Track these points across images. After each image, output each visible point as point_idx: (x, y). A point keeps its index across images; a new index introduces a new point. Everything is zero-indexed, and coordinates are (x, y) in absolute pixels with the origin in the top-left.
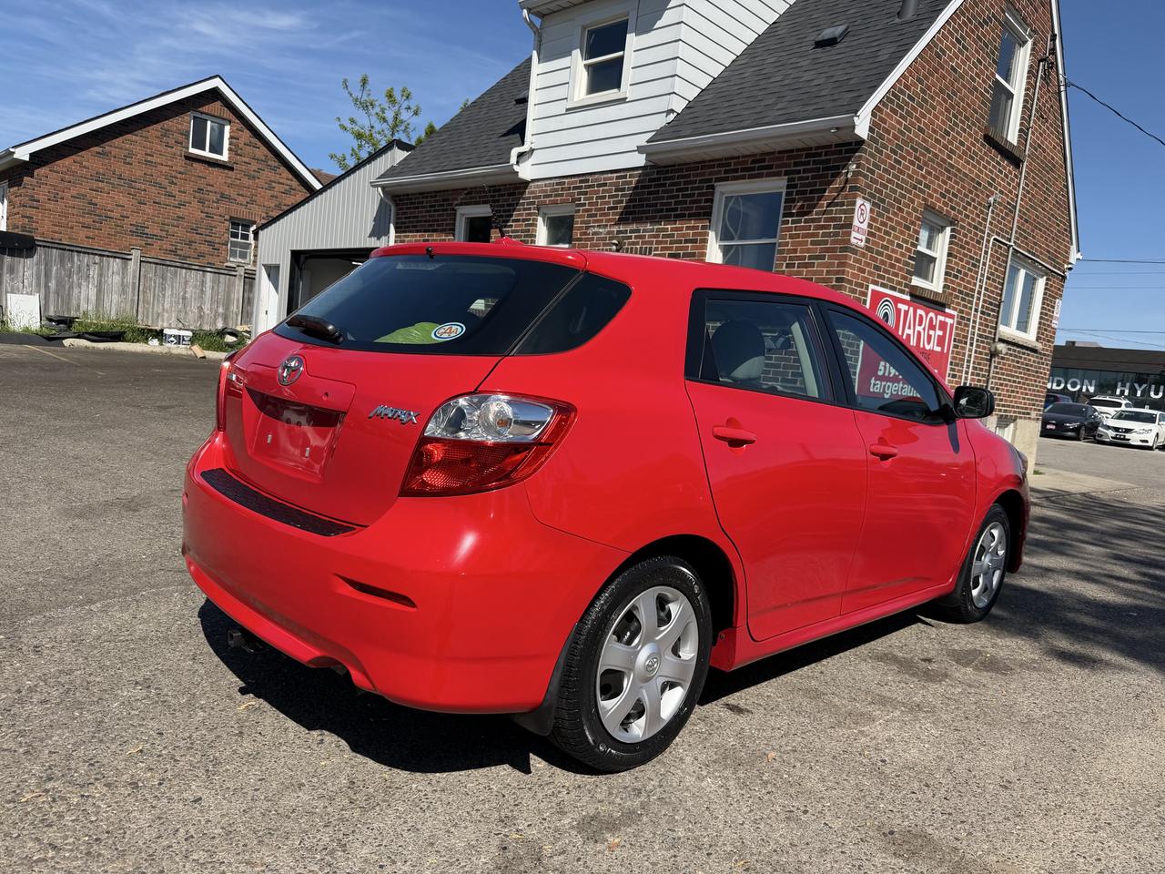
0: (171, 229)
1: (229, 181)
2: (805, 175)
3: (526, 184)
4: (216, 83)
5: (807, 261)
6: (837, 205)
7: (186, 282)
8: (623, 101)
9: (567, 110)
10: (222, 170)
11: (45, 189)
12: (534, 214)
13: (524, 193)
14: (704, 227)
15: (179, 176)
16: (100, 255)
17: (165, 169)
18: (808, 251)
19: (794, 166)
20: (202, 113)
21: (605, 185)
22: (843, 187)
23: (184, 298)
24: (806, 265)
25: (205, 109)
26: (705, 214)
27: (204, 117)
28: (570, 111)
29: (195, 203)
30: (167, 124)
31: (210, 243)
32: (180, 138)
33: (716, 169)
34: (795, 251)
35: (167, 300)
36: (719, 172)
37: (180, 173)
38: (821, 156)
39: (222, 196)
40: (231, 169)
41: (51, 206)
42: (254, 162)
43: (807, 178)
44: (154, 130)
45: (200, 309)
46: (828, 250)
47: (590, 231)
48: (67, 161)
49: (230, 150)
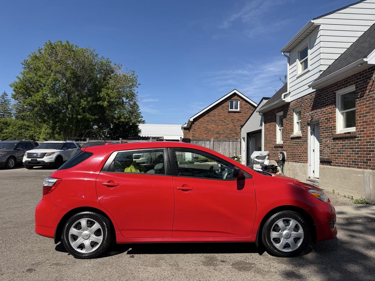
0: (225, 131)
1: (240, 116)
2: (360, 82)
3: (289, 103)
4: (235, 91)
5: (365, 115)
6: (372, 91)
7: (225, 145)
8: (309, 71)
9: (297, 78)
10: (238, 113)
11: (197, 126)
12: (292, 112)
13: (289, 106)
14: (334, 108)
15: (227, 117)
16: (205, 141)
17: (223, 116)
18: (365, 110)
19: (356, 80)
20: (232, 100)
21: (307, 99)
22: (373, 84)
23: (225, 149)
24: (365, 116)
25: (233, 99)
26: (333, 103)
27: (233, 101)
28: (298, 78)
29: (231, 123)
30: (223, 105)
31: (236, 133)
32: (226, 107)
33: (335, 87)
34: (361, 111)
35: (221, 150)
36: (335, 88)
37: (227, 116)
38: (364, 74)
39: (238, 120)
40: (240, 112)
41: (198, 130)
42: (246, 109)
43: (361, 83)
44: (220, 107)
45: (229, 151)
46: (371, 109)
47: (305, 115)
48: (201, 119)
49: (240, 107)
